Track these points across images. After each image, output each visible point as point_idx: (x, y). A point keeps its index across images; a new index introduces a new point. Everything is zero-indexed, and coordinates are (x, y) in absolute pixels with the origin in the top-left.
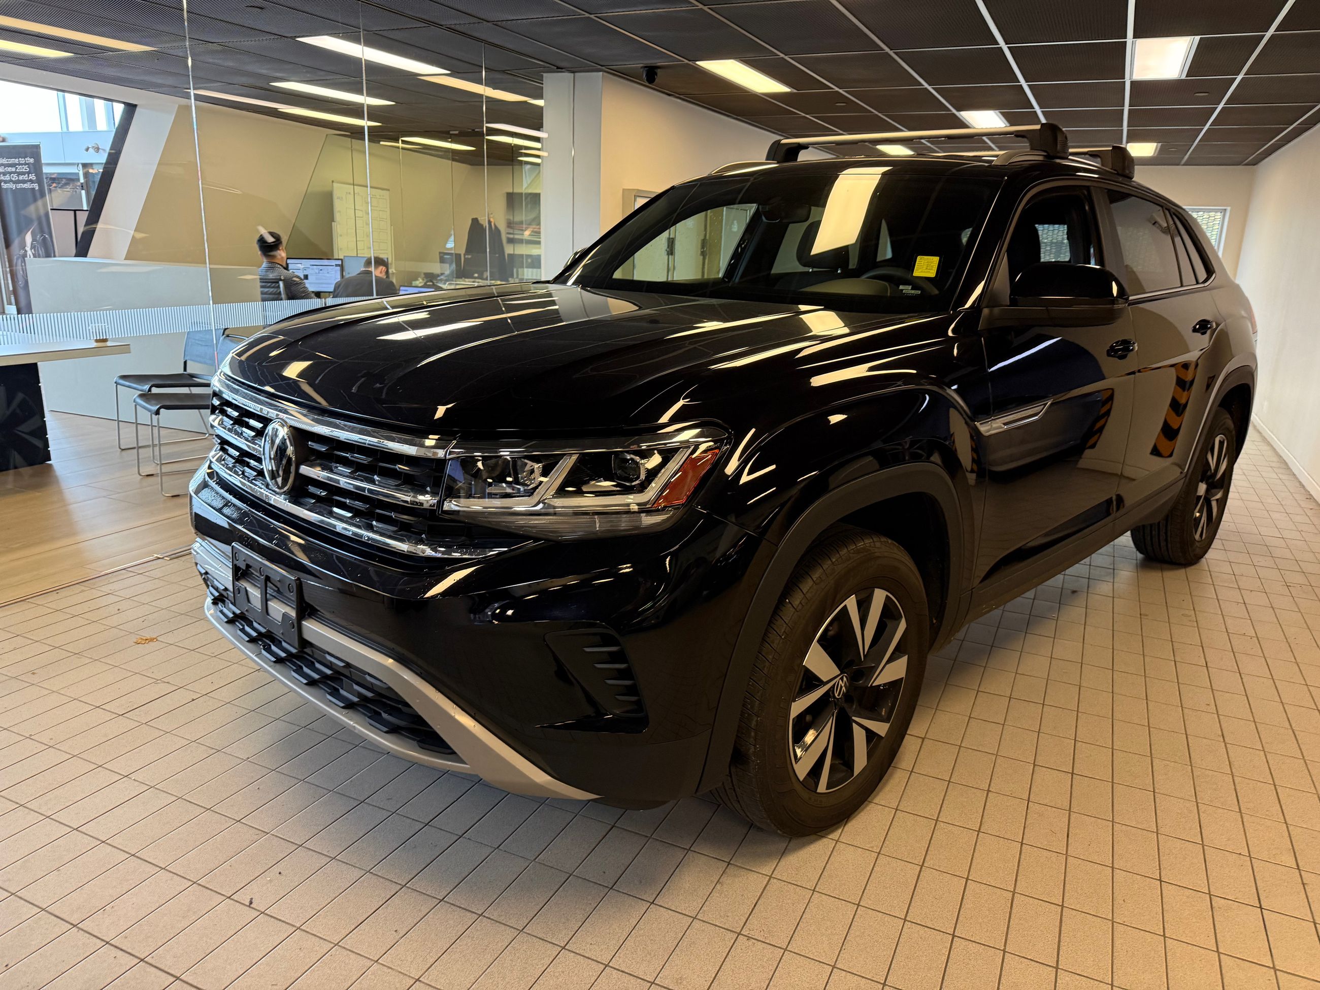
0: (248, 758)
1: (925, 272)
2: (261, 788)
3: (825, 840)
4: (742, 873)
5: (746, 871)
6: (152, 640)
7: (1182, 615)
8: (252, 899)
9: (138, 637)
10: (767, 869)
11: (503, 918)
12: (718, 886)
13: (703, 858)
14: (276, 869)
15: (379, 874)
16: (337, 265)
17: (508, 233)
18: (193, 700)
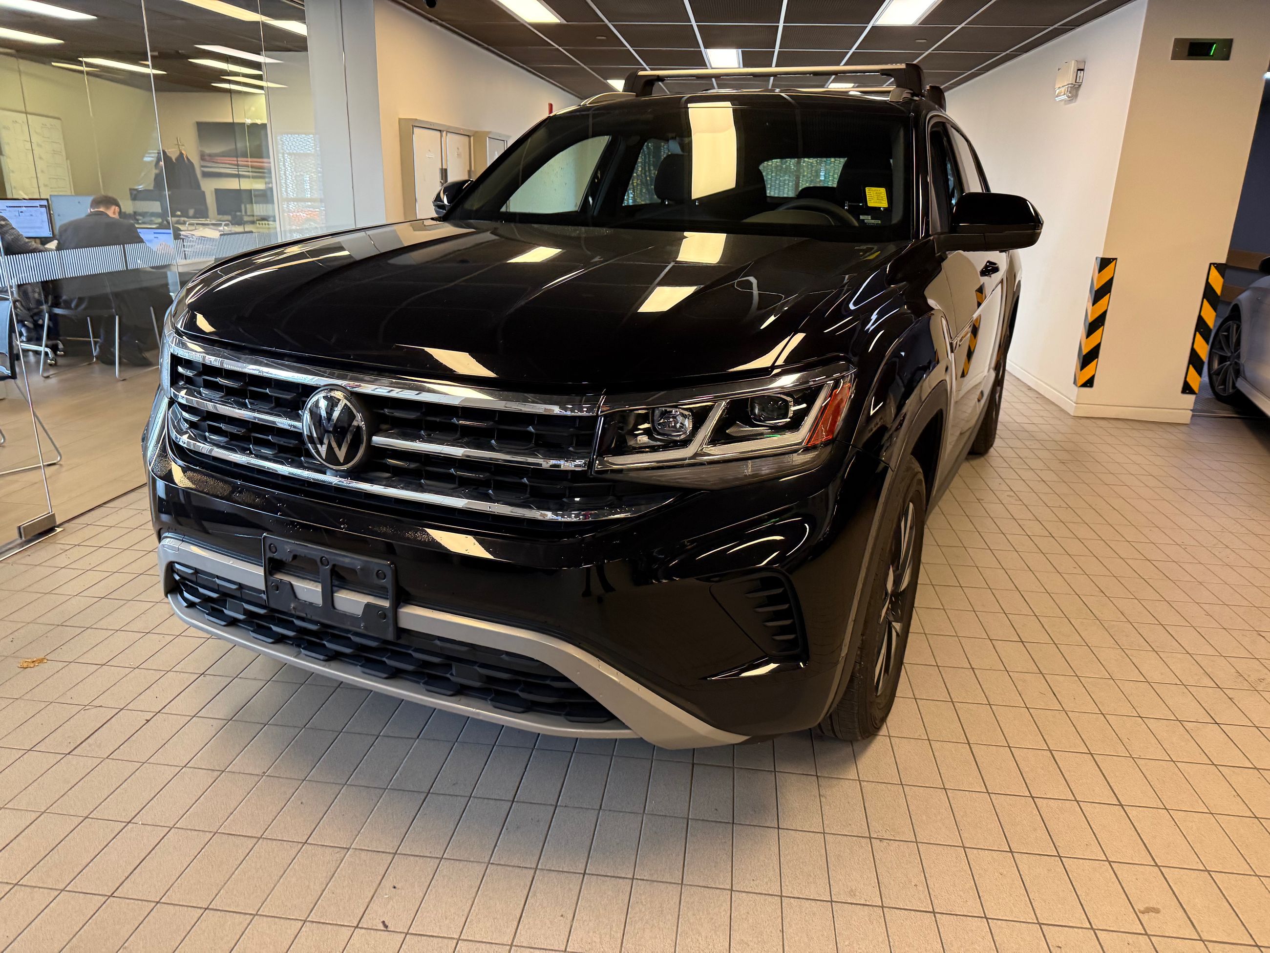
0: (264, 773)
1: (876, 202)
2: (304, 801)
3: (878, 738)
4: (835, 783)
5: (836, 780)
6: (41, 661)
7: (1008, 496)
8: (383, 922)
9: (21, 661)
10: (852, 774)
11: (656, 876)
12: (823, 799)
13: (794, 777)
14: (387, 883)
15: (502, 863)
16: (41, 206)
17: (203, 167)
18: (148, 721)
